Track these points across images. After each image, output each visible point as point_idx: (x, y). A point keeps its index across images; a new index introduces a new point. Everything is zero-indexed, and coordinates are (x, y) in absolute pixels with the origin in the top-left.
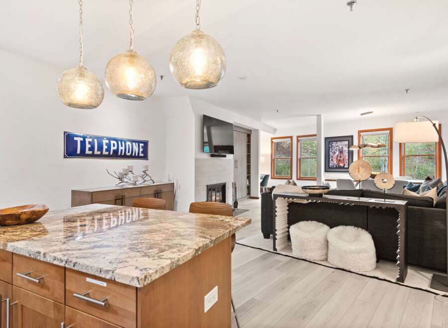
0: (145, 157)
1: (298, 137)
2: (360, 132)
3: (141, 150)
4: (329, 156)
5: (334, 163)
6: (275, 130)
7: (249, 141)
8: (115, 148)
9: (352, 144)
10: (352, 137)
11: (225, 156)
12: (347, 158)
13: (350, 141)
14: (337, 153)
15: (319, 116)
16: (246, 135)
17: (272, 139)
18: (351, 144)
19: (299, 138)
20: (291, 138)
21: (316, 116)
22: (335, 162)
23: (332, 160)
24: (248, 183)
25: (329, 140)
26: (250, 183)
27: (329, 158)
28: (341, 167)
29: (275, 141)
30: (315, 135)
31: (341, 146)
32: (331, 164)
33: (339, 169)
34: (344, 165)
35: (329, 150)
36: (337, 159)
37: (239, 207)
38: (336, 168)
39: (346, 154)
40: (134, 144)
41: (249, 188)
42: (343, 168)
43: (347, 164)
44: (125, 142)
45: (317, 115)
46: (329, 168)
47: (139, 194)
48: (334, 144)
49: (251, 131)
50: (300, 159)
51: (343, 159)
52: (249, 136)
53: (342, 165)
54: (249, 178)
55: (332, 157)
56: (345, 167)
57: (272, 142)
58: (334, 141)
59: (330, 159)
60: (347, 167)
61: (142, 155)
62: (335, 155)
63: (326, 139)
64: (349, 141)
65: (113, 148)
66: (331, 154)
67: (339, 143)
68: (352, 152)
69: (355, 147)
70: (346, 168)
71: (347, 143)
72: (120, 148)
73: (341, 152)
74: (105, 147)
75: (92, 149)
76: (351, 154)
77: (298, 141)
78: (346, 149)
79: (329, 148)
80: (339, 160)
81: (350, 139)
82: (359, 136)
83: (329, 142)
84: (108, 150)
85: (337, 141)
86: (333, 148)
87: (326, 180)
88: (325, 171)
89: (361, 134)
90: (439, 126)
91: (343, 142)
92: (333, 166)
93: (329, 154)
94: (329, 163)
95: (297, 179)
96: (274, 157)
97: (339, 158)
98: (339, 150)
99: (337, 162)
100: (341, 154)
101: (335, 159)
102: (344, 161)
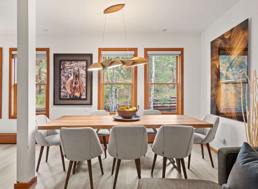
1: (11, 49)
2: (100, 50)
4: (60, 81)
5: (67, 91)
9: (91, 63)
10: (91, 55)
12: (85, 85)
13: (89, 61)
14: (72, 78)
22: (69, 91)
23: (64, 88)
25: (59, 58)
27: (60, 85)
28: (76, 98)
31: (76, 69)
32: (62, 94)
33: (73, 100)
34: (81, 95)
35: (60, 73)
36: (71, 86)
38: (70, 99)
39: (83, 79)
42: (80, 99)
43: (84, 94)
46: (60, 99)
48: (67, 64)
51: (80, 87)
53: (77, 94)
55: (65, 83)
56: (82, 97)
58: (68, 61)
59: (62, 87)
60: (85, 97)
62: (67, 81)
63: (55, 55)
64: (87, 61)
66: (63, 78)
67: (74, 64)
68: (91, 73)
69: (96, 66)
70: (83, 99)
71: (84, 63)
73: (77, 76)
76: (89, 76)
77: (12, 56)
78: (83, 72)
79: (60, 69)
80: (75, 88)
81: (89, 58)
82: (100, 55)
83: (61, 61)
85: (72, 61)
86: (65, 71)
88: (54, 104)
89: (103, 52)
90: (182, 50)
91: (80, 62)
92: (67, 96)
93: (60, 79)
94: (60, 92)
95: (11, 118)
97: (74, 85)
98: (74, 74)
99: (71, 91)
100: (76, 79)
101: (69, 86)
102: (80, 89)
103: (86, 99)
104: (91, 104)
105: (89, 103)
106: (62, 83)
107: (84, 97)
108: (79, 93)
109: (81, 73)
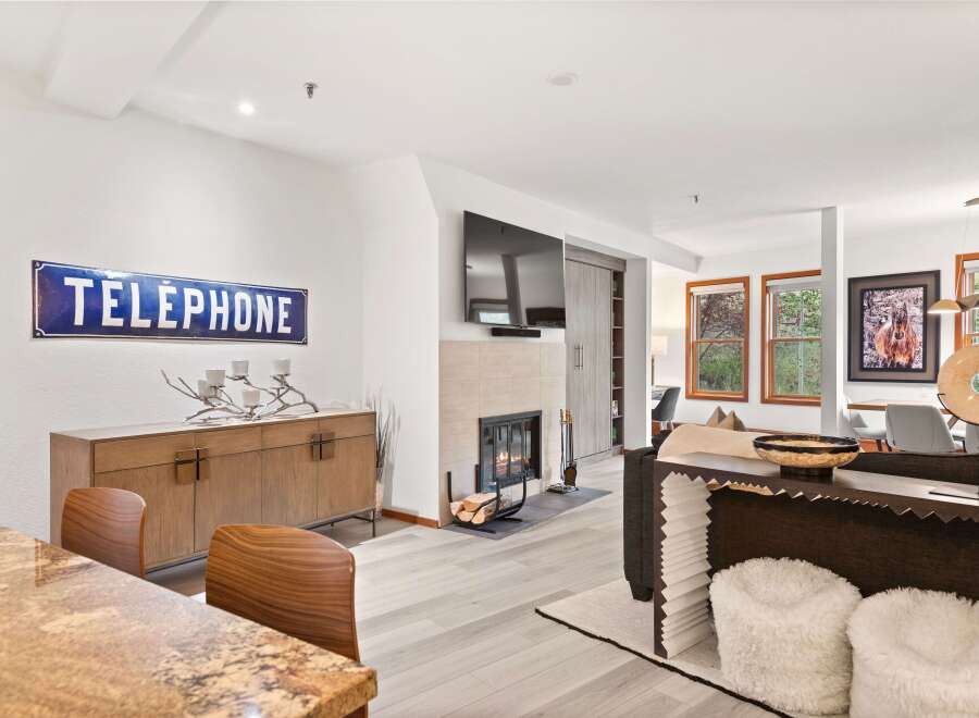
0: (298, 335)
1: (765, 278)
2: (960, 259)
3: (283, 315)
4: (862, 333)
5: (876, 353)
6: (698, 260)
7: (618, 292)
8: (199, 309)
9: (937, 297)
10: (936, 274)
11: (537, 334)
12: (920, 338)
13: (931, 289)
14: (888, 325)
15: (829, 213)
16: (608, 276)
17: (690, 285)
18: (932, 296)
19: (769, 283)
20: (746, 281)
21: (820, 214)
22: (881, 352)
23: (871, 346)
24: (615, 411)
25: (861, 286)
26: (621, 411)
27: (862, 340)
28: (899, 368)
29: (696, 291)
30: (817, 273)
31: (900, 305)
32: (866, 359)
34: (911, 361)
35: (862, 316)
36: (887, 343)
37: (579, 481)
38: (885, 369)
39: (917, 328)
40: (260, 298)
41: (618, 424)
42: (908, 369)
43: (918, 359)
44: (231, 294)
45: (824, 210)
46: (862, 369)
47: (257, 446)
48: (878, 297)
49: (624, 262)
50: (772, 342)
51: (908, 343)
52: (618, 277)
53: (902, 360)
54: (618, 395)
55: (872, 337)
56: (914, 366)
57: (690, 295)
58: (881, 289)
59: (866, 344)
60: (920, 366)
61: (288, 330)
62: (880, 329)
63: (852, 282)
64: (925, 287)
65: (189, 310)
66: (868, 326)
67: (893, 295)
68: (937, 320)
69: (948, 305)
70: (917, 370)
71: (919, 292)
72: (215, 310)
73: (901, 321)
74: (165, 307)
75: (122, 311)
76: (932, 326)
77: (766, 290)
78: (916, 311)
79: (863, 309)
80: (896, 346)
81: (930, 282)
82: (960, 271)
83: (863, 291)
84: (176, 314)
85: (889, 289)
86: (874, 311)
87: (851, 407)
88: (851, 379)
89: (967, 264)
91: (908, 290)
92: (876, 364)
93: (862, 328)
94: (862, 355)
95: (764, 401)
96: (694, 337)
97: (893, 338)
98: (894, 317)
99: (887, 352)
100: (899, 328)
101: (882, 342)
102: (909, 349)
103: (923, 370)
104: (935, 380)
105: (931, 378)
106: (866, 336)
107: (918, 365)
108: (907, 358)
109: (910, 313)
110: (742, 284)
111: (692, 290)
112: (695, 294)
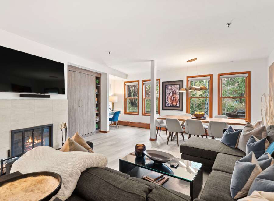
1: (143, 81)
2: (188, 77)
4: (165, 97)
5: (168, 102)
6: (127, 75)
7: (99, 83)
9: (182, 87)
10: (182, 81)
12: (178, 98)
14: (171, 95)
15: (152, 61)
17: (125, 82)
19: (144, 82)
20: (138, 82)
21: (150, 62)
22: (170, 102)
23: (167, 100)
24: (98, 119)
25: (165, 84)
26: (99, 119)
27: (165, 99)
28: (174, 106)
31: (174, 89)
32: (166, 104)
33: (172, 107)
34: (176, 104)
35: (165, 92)
36: (171, 99)
38: (171, 106)
39: (178, 95)
41: (98, 123)
42: (176, 106)
43: (178, 104)
46: (165, 106)
48: (169, 87)
49: (101, 74)
50: (144, 99)
51: (176, 100)
52: (98, 79)
53: (174, 104)
55: (168, 98)
56: (177, 106)
57: (125, 85)
59: (166, 100)
60: (178, 106)
62: (169, 96)
63: (163, 83)
64: (180, 85)
66: (167, 95)
67: (173, 86)
68: (182, 93)
69: (184, 90)
70: (178, 107)
71: (178, 86)
73: (174, 94)
76: (181, 95)
77: (143, 84)
78: (178, 91)
79: (165, 90)
80: (173, 100)
81: (181, 83)
82: (188, 81)
83: (166, 85)
85: (171, 85)
86: (168, 91)
88: (162, 109)
89: (189, 79)
90: (249, 73)
91: (176, 85)
92: (169, 105)
93: (165, 95)
94: (165, 103)
95: (143, 115)
96: (126, 97)
97: (173, 98)
98: (173, 92)
99: (171, 102)
100: (174, 95)
101: (170, 99)
102: (176, 101)
103: (179, 107)
104: (182, 110)
105: (181, 109)
106: (166, 97)
107: (178, 105)
108: (176, 103)
109: (176, 92)
110: (137, 83)
111: (126, 84)
112: (126, 85)
